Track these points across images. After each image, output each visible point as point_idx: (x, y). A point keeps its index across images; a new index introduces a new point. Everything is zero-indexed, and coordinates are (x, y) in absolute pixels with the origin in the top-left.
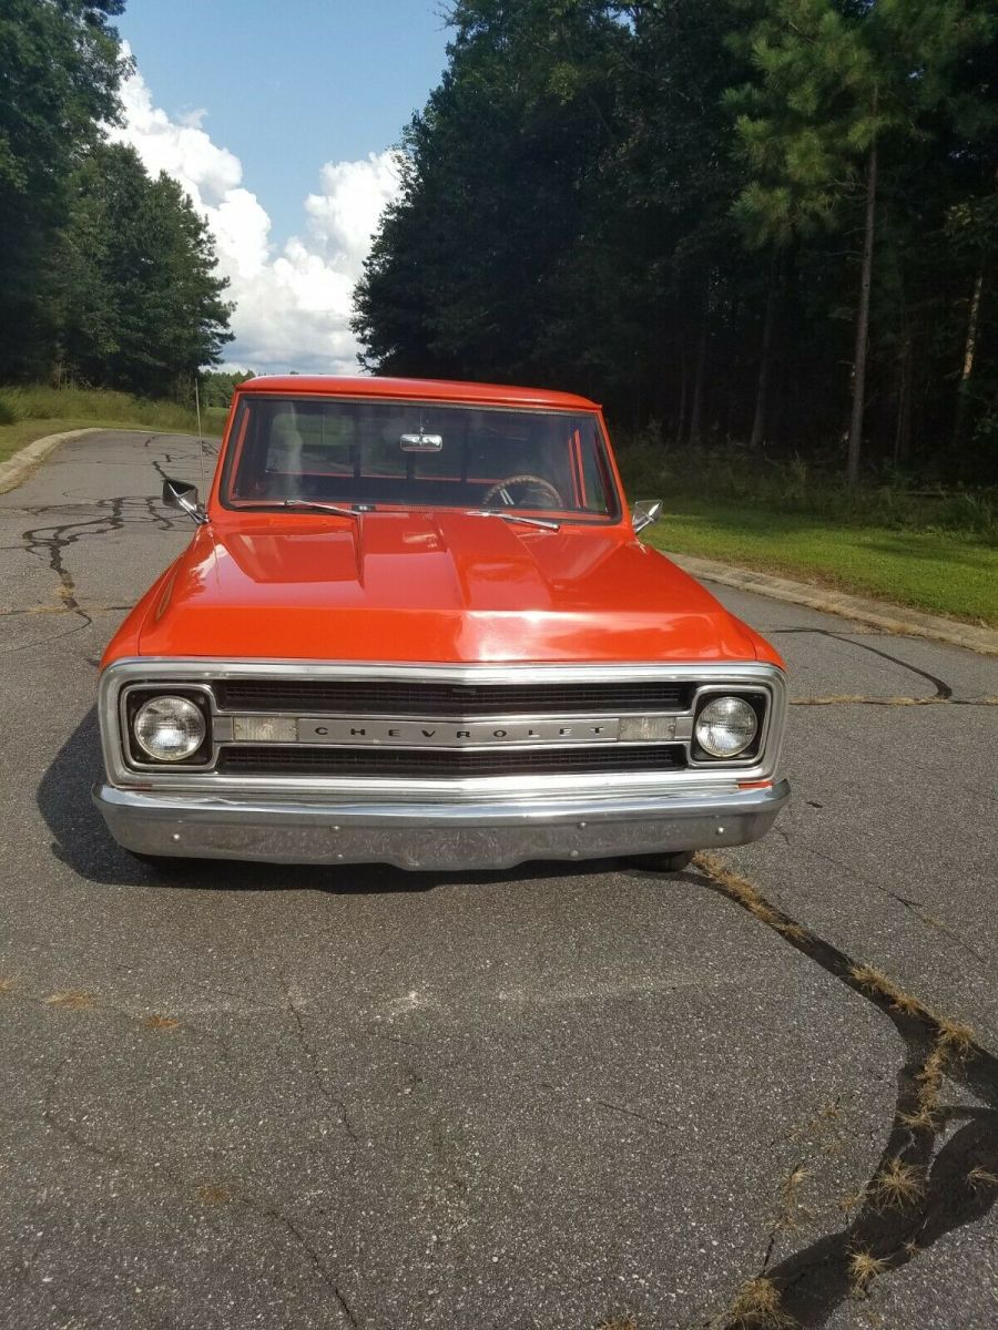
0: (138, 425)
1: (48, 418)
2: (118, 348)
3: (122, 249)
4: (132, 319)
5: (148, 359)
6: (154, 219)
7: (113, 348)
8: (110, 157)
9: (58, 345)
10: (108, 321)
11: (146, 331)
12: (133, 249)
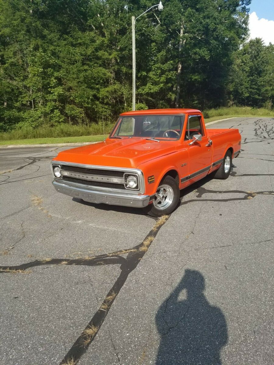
0: (251, 116)
1: (223, 115)
2: (249, 95)
3: (253, 67)
4: (254, 86)
5: (257, 97)
6: (263, 57)
7: (247, 95)
8: (253, 42)
9: (231, 96)
10: (247, 88)
11: (258, 89)
12: (256, 67)
